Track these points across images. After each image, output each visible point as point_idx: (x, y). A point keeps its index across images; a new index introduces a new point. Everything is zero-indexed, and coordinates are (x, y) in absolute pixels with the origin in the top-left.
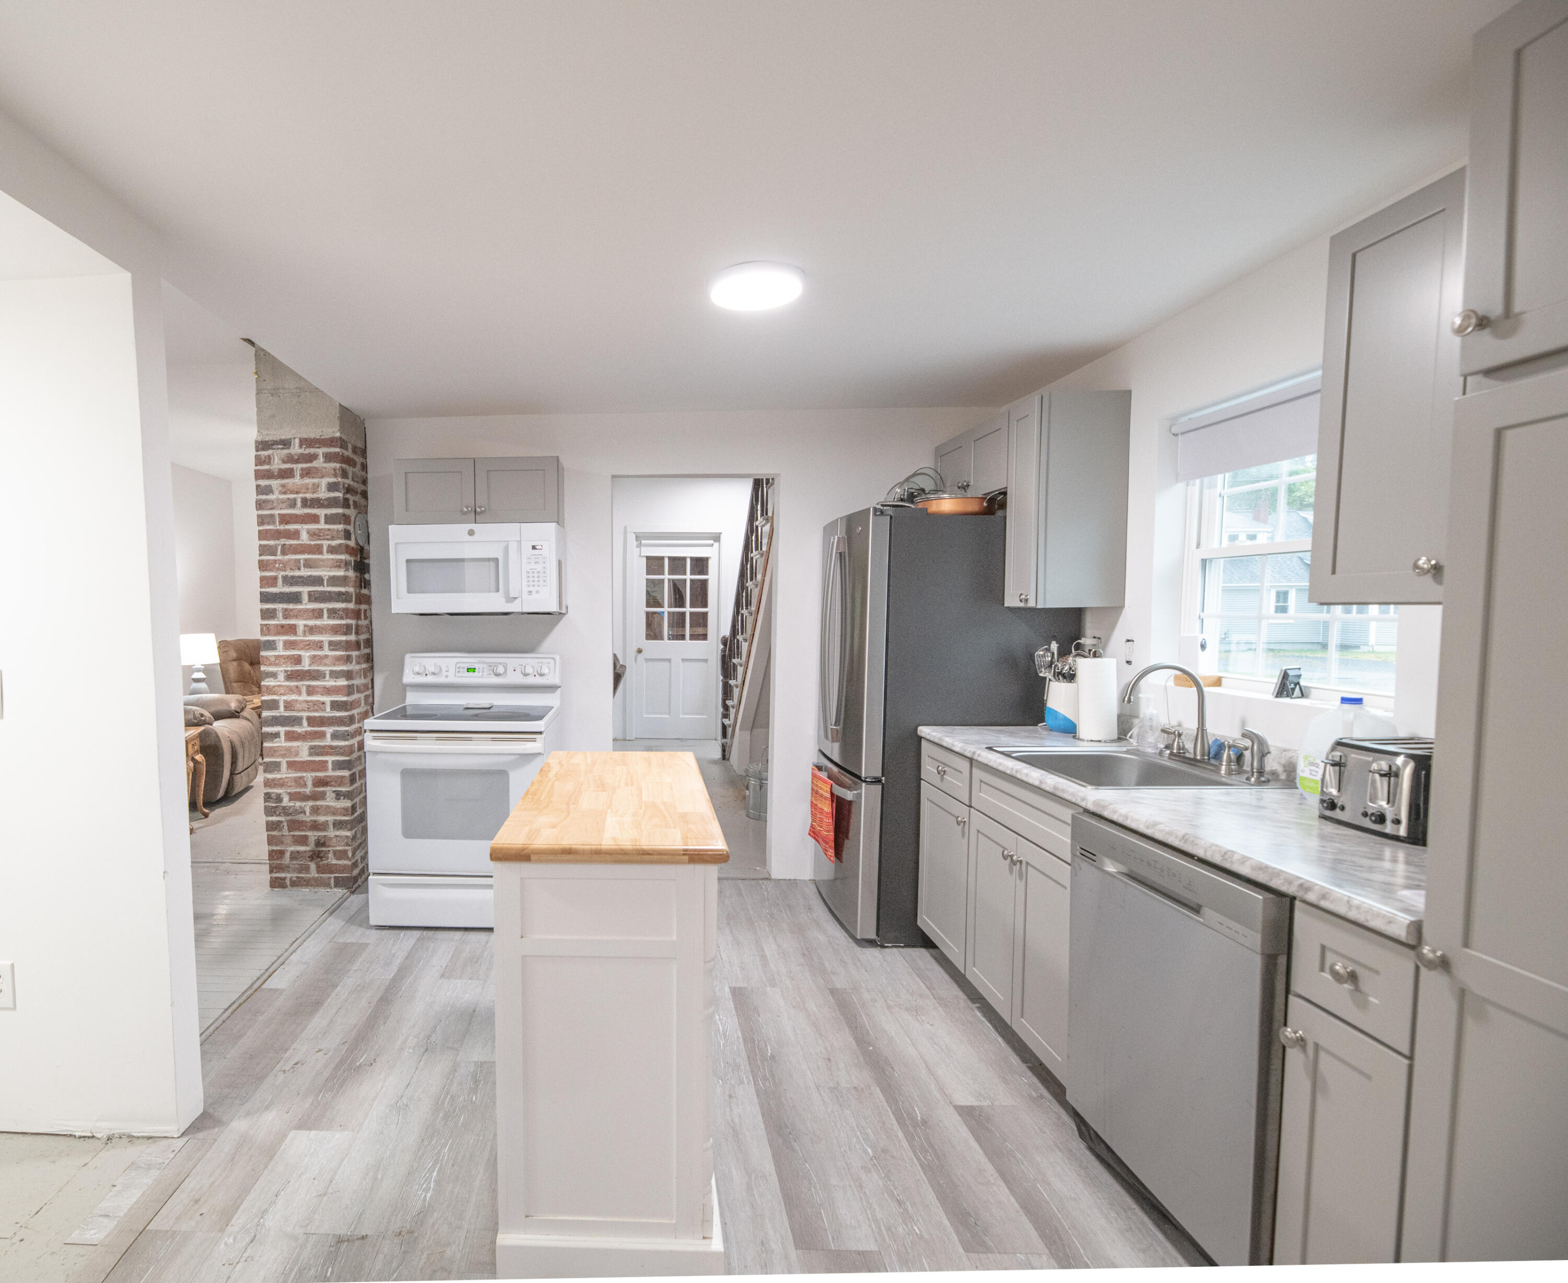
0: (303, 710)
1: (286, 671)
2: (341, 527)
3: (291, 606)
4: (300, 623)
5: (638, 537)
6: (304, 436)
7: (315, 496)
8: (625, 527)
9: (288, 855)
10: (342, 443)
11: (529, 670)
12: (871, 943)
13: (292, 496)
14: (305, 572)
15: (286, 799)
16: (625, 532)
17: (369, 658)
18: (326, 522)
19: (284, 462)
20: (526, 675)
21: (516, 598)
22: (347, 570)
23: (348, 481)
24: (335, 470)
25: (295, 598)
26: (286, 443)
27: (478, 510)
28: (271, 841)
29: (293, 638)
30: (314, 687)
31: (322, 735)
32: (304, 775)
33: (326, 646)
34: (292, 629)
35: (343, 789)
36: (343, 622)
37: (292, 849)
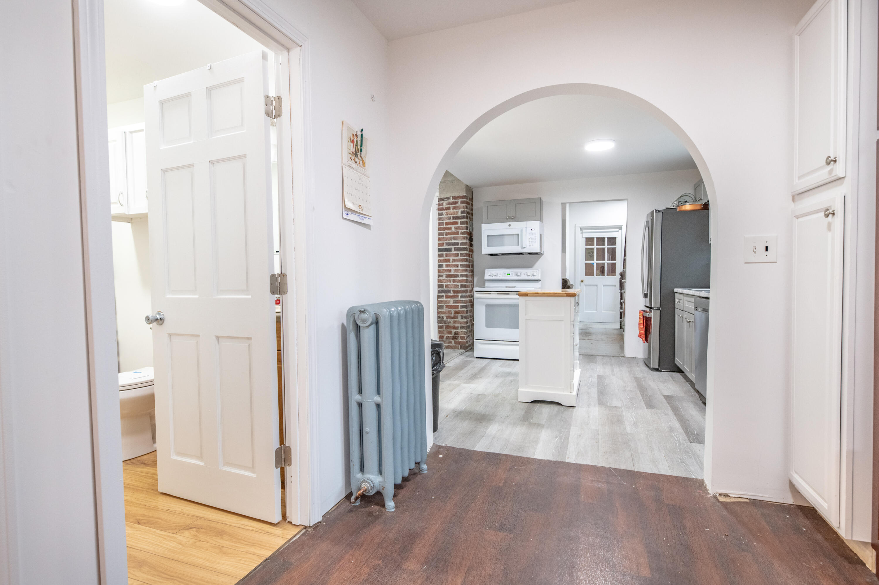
0: (451, 288)
1: (446, 275)
2: (465, 225)
3: (448, 253)
4: (451, 258)
5: (582, 229)
6: (454, 196)
7: (457, 215)
8: (575, 225)
9: (445, 337)
10: (466, 197)
11: (529, 274)
12: (657, 370)
13: (449, 216)
14: (453, 241)
15: (445, 318)
16: (575, 227)
17: (472, 271)
18: (460, 224)
19: (447, 205)
20: (528, 276)
21: (525, 247)
22: (467, 240)
23: (468, 210)
24: (464, 206)
25: (450, 250)
26: (448, 198)
27: (512, 217)
28: (440, 332)
29: (449, 263)
30: (455, 280)
31: (457, 296)
32: (451, 310)
33: (459, 266)
34: (448, 260)
35: (464, 315)
36: (465, 258)
37: (447, 335)
